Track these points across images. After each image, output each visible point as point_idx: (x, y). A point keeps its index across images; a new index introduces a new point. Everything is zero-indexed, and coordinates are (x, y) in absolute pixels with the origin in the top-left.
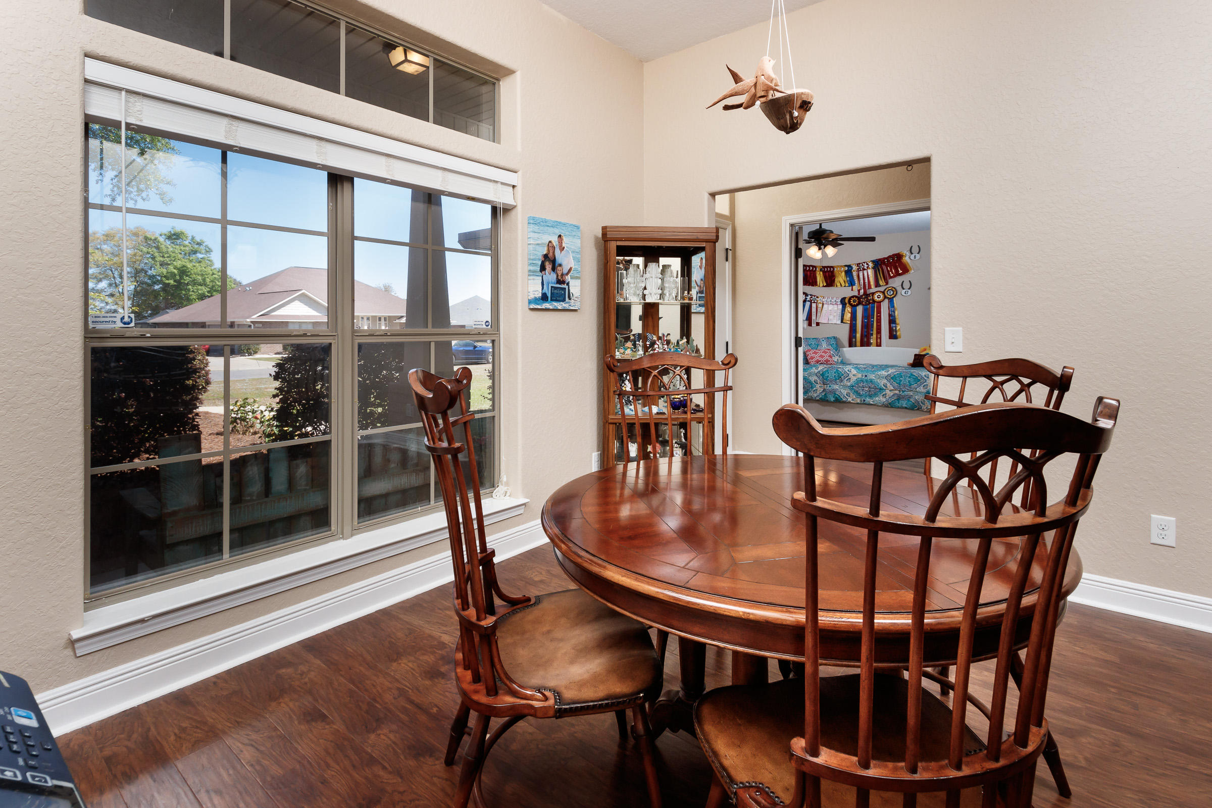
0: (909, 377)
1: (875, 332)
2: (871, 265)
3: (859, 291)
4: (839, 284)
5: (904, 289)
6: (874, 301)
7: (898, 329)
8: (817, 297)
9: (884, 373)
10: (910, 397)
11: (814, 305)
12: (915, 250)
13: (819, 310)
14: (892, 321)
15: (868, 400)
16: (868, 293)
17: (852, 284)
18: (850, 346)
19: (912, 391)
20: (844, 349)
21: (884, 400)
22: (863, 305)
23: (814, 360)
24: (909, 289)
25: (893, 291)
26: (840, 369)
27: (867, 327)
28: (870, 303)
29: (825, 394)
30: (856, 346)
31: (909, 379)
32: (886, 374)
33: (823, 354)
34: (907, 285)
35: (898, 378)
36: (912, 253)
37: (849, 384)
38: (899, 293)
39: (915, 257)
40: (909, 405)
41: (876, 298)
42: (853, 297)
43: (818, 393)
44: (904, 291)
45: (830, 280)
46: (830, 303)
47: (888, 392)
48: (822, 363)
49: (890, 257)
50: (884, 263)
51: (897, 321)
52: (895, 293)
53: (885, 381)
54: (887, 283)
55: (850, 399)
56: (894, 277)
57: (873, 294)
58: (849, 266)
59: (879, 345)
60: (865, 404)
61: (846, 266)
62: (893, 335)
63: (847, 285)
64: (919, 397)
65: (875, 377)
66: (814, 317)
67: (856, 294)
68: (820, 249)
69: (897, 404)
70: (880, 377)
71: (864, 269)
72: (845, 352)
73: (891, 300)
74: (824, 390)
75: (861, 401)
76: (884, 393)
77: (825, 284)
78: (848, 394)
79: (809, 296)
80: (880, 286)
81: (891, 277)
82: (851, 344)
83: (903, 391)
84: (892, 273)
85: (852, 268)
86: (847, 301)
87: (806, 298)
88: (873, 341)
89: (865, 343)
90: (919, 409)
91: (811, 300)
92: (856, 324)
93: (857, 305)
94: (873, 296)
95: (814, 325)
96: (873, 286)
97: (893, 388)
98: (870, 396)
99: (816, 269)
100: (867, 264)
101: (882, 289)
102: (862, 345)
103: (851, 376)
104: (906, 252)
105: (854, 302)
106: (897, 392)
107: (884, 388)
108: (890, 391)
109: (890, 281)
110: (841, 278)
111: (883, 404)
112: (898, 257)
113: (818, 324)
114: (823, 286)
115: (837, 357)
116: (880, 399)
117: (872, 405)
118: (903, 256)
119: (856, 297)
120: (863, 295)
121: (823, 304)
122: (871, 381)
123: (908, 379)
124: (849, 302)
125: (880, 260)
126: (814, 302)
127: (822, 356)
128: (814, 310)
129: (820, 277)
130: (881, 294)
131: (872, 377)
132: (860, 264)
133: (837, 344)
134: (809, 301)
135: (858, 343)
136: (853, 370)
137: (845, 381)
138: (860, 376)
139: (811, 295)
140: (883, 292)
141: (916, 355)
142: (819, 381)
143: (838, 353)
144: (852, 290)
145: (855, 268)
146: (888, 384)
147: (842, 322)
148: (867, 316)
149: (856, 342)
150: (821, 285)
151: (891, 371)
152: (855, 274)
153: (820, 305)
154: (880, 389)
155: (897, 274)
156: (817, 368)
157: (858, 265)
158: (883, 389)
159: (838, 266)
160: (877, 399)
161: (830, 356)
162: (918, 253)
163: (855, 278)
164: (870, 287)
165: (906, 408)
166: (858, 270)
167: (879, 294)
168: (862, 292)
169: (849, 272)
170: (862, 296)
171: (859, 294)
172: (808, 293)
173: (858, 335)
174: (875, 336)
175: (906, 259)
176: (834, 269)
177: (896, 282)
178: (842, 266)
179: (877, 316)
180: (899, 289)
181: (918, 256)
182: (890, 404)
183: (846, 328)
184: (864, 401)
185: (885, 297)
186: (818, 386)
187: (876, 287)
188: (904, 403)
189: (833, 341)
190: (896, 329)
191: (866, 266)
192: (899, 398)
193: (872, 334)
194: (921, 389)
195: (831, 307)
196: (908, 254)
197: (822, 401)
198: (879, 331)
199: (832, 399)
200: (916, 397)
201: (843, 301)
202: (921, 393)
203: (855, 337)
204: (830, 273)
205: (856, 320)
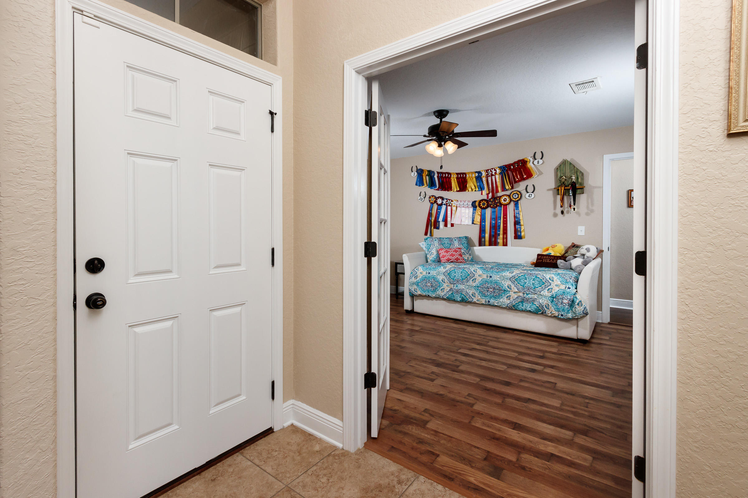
0: (534, 280)
1: (501, 232)
2: (498, 171)
3: (488, 194)
4: (470, 190)
5: (527, 192)
6: (501, 204)
7: (522, 230)
8: (452, 201)
9: (507, 274)
10: (534, 300)
11: (449, 208)
12: (539, 155)
13: (453, 212)
14: (517, 223)
15: (492, 301)
16: (495, 196)
17: (481, 189)
18: (480, 245)
19: (536, 294)
20: (475, 248)
21: (508, 302)
22: (491, 207)
23: (445, 258)
24: (533, 192)
25: (518, 194)
26: (466, 269)
27: (494, 228)
28: (497, 206)
29: (452, 294)
30: (485, 245)
31: (534, 282)
32: (511, 275)
33: (454, 253)
34: (530, 189)
35: (522, 280)
36: (535, 159)
37: (474, 284)
38: (523, 195)
39: (538, 162)
40: (533, 308)
41: (502, 201)
42: (482, 200)
43: (445, 291)
44: (529, 194)
45: (463, 186)
46: (462, 206)
47: (511, 293)
48: (452, 262)
49: (515, 163)
50: (510, 169)
51: (522, 223)
52: (520, 196)
53: (510, 283)
54: (512, 188)
55: (475, 300)
56: (519, 181)
57: (500, 197)
58: (479, 173)
59: (505, 244)
60: (490, 305)
61: (476, 172)
62: (518, 236)
63: (477, 189)
64: (543, 301)
65: (500, 278)
66: (449, 219)
67: (485, 197)
68: (440, 146)
69: (520, 307)
70: (504, 278)
71: (492, 175)
72: (475, 250)
73: (516, 204)
74: (451, 289)
75: (486, 301)
76: (508, 295)
77: (458, 189)
78: (474, 295)
79: (445, 200)
80: (507, 190)
81: (516, 182)
82: (481, 243)
83: (527, 294)
84: (517, 178)
85: (482, 174)
86: (477, 204)
87: (442, 202)
88: (500, 240)
89: (493, 242)
90: (543, 314)
91: (447, 204)
92: (485, 225)
93: (486, 208)
94: (500, 199)
95: (449, 225)
96: (500, 189)
97: (517, 290)
98: (495, 297)
99: (451, 176)
100: (495, 170)
101: (508, 193)
102: (490, 245)
103: (476, 276)
104: (530, 158)
105: (483, 205)
106: (521, 294)
107: (509, 290)
108: (514, 292)
109: (515, 185)
110: (471, 184)
111: (507, 306)
112: (523, 162)
113: (452, 225)
114: (457, 191)
115: (468, 255)
116: (505, 301)
117: (496, 306)
118: (527, 162)
119: (485, 200)
120: (492, 198)
121: (457, 207)
122: (496, 283)
123: (532, 282)
124: (479, 205)
125: (506, 166)
126: (449, 206)
127: (452, 255)
128: (449, 213)
129: (454, 184)
130: (507, 198)
131: (496, 277)
132: (488, 170)
133: (469, 242)
134: (445, 204)
135: (487, 243)
136: (478, 270)
137: (471, 281)
138: (485, 276)
139: (446, 199)
140: (509, 196)
141: (538, 255)
142: (446, 280)
143: (469, 251)
144: (482, 194)
145: (484, 174)
146: (513, 286)
147: (473, 223)
148: (495, 218)
149: (485, 241)
150: (455, 190)
151: (516, 272)
152: (484, 179)
153: (454, 208)
154: (505, 291)
155: (523, 179)
156: (445, 268)
157: (487, 171)
158: (507, 291)
159: (469, 173)
160: (501, 300)
161: (461, 255)
162: (541, 159)
163: (485, 182)
164: (497, 191)
165: (530, 311)
166: (487, 176)
167: (505, 197)
168: (490, 195)
169: (479, 178)
170: (490, 199)
171: (488, 197)
172: (445, 197)
173: (487, 236)
174: (501, 236)
175: (530, 165)
176: (466, 175)
177: (520, 187)
178: (472, 173)
179: (504, 218)
180: (524, 192)
181: (541, 161)
182: (514, 306)
183: (477, 228)
184: (489, 302)
185: (511, 200)
186: (445, 285)
187: (503, 191)
188: (527, 306)
189: (464, 241)
190: (520, 230)
191: (494, 172)
192: (523, 301)
193: (499, 235)
194: (545, 293)
195: (463, 210)
196: (532, 160)
197: (449, 300)
198: (505, 232)
199: (459, 299)
200: (541, 301)
201: (474, 205)
202: (545, 297)
203: (484, 237)
204: (463, 179)
205: (485, 222)
